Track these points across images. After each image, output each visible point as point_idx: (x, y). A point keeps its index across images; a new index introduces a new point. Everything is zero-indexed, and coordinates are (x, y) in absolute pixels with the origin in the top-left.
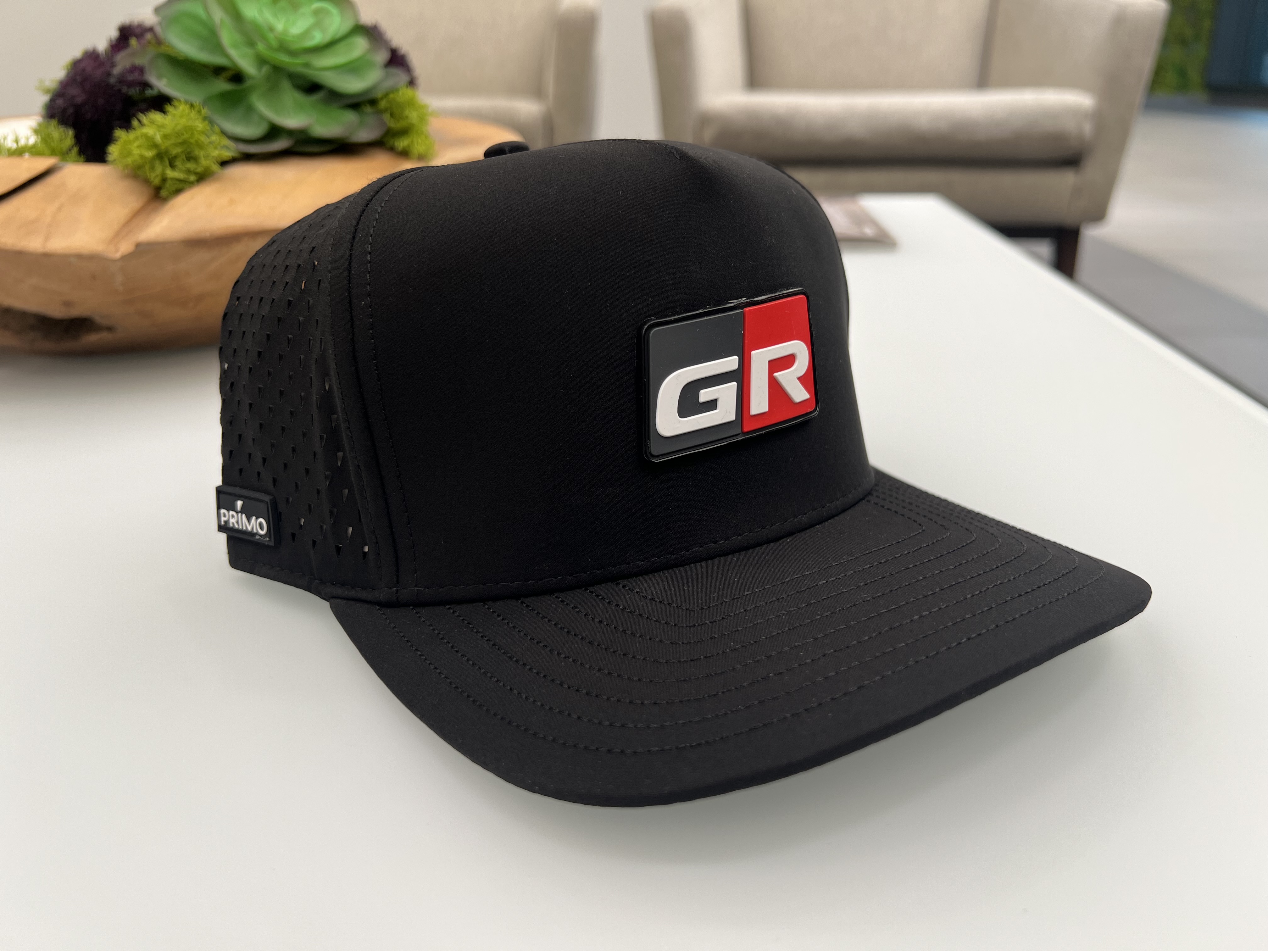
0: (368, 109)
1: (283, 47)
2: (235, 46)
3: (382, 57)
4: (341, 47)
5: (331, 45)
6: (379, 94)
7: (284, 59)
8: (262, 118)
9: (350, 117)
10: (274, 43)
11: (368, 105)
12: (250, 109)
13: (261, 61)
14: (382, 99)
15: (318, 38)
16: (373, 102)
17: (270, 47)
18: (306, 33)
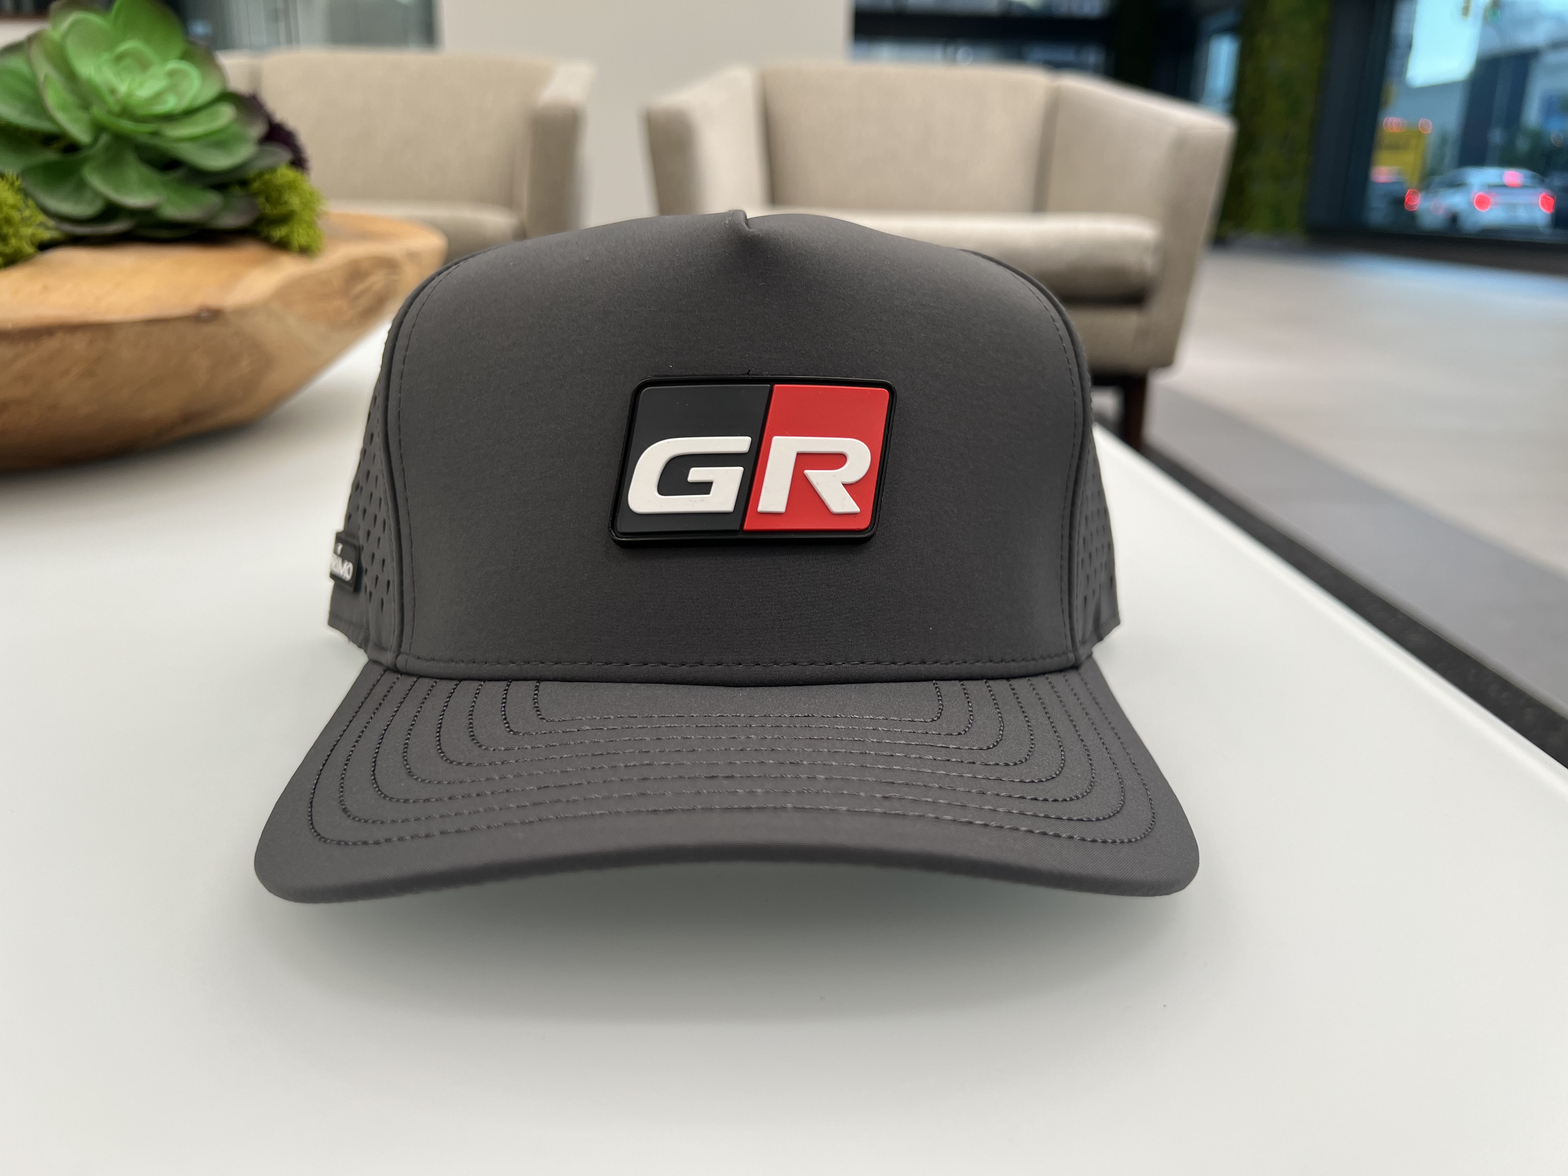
0: (237, 191)
1: (126, 112)
2: (64, 108)
3: (257, 130)
4: (202, 116)
5: (190, 113)
6: (251, 173)
7: (127, 126)
8: (97, 194)
9: (213, 199)
10: (116, 108)
11: (238, 188)
12: (82, 186)
13: (99, 128)
14: (255, 179)
15: (171, 104)
16: (244, 183)
17: (110, 112)
18: (158, 97)
